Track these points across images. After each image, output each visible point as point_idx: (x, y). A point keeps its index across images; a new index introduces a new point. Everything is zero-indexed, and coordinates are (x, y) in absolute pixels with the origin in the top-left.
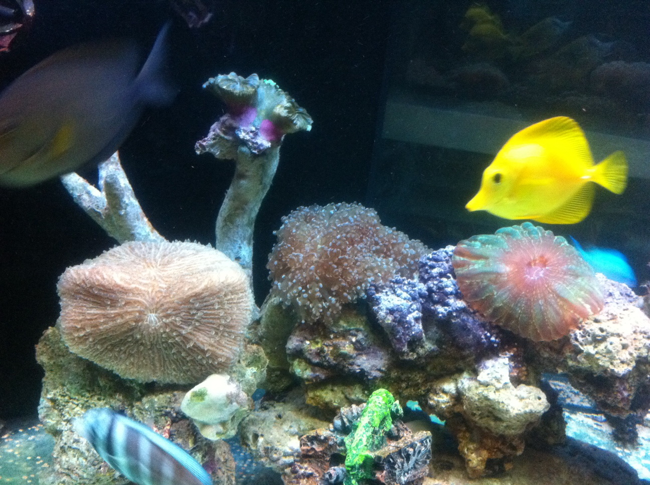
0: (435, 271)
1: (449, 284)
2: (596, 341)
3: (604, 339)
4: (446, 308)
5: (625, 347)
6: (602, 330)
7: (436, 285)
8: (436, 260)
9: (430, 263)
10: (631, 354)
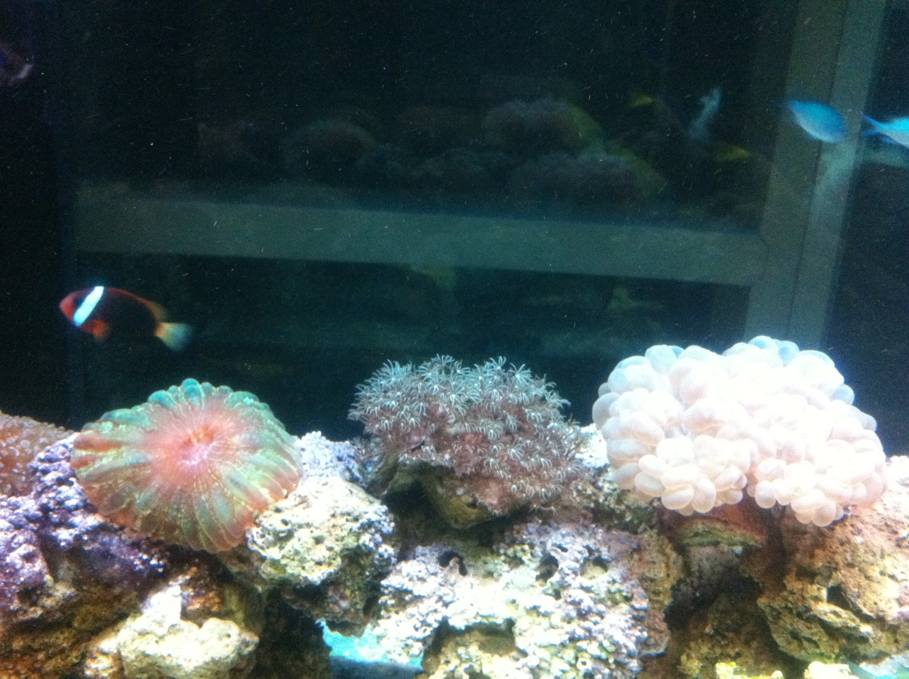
0: (49, 479)
1: (72, 494)
2: (281, 539)
3: (290, 535)
4: (72, 531)
5: (318, 541)
6: (285, 523)
7: (54, 498)
8: (50, 460)
9: (42, 466)
10: (330, 549)
